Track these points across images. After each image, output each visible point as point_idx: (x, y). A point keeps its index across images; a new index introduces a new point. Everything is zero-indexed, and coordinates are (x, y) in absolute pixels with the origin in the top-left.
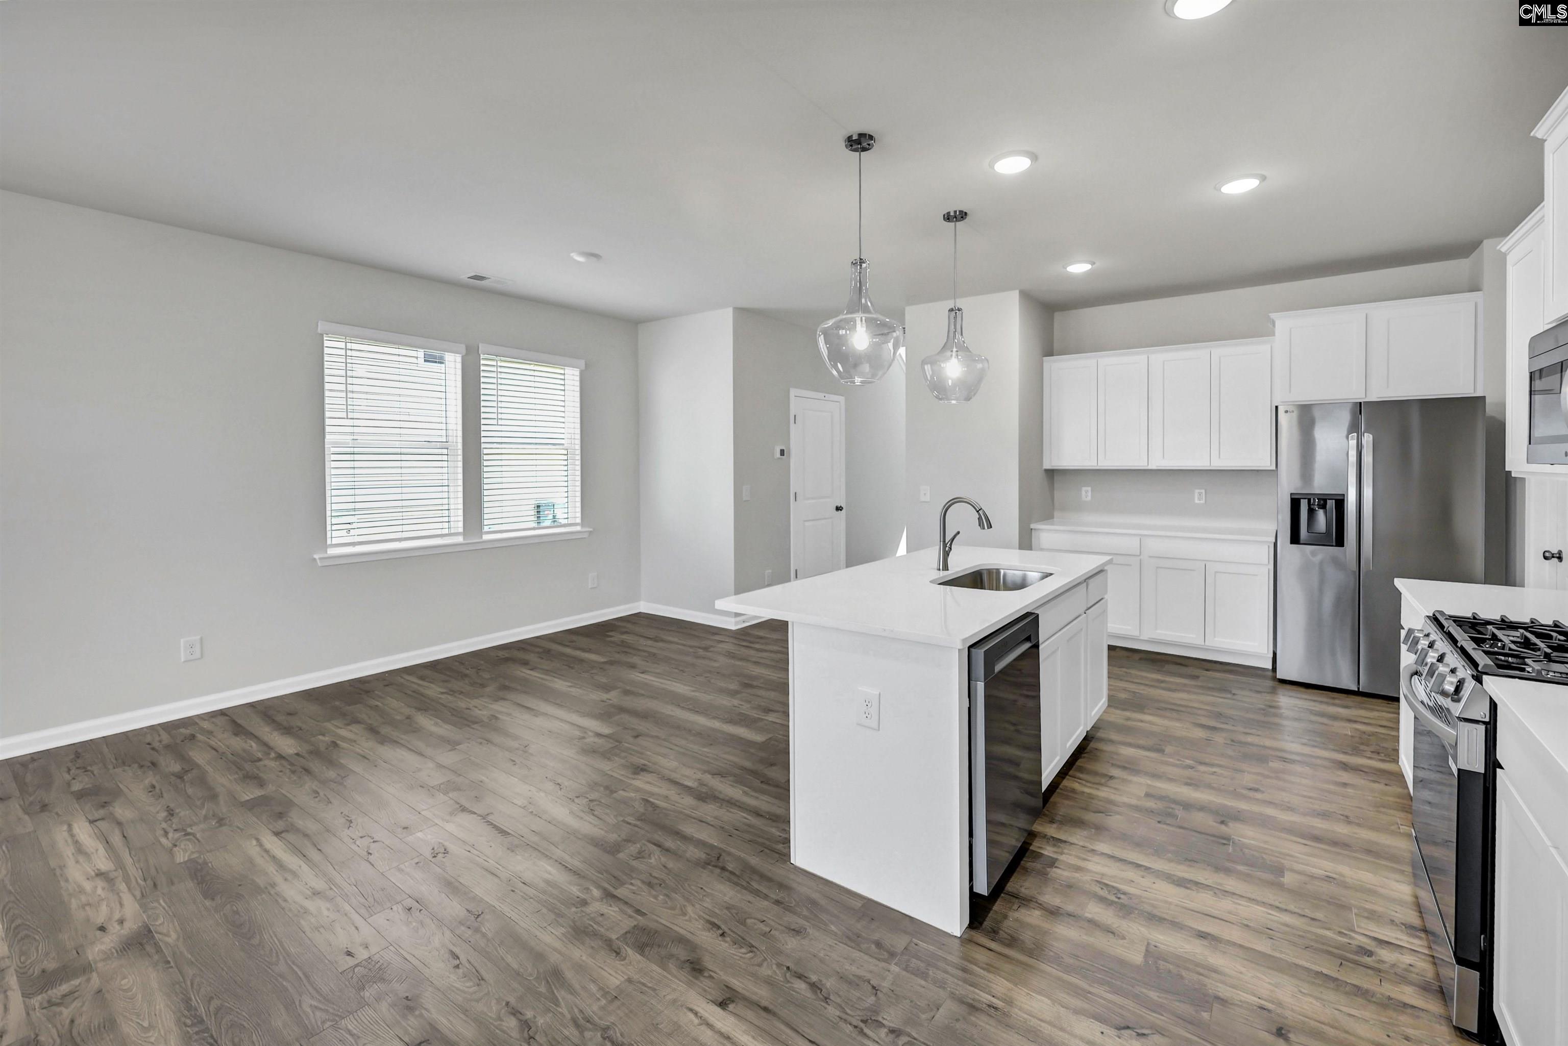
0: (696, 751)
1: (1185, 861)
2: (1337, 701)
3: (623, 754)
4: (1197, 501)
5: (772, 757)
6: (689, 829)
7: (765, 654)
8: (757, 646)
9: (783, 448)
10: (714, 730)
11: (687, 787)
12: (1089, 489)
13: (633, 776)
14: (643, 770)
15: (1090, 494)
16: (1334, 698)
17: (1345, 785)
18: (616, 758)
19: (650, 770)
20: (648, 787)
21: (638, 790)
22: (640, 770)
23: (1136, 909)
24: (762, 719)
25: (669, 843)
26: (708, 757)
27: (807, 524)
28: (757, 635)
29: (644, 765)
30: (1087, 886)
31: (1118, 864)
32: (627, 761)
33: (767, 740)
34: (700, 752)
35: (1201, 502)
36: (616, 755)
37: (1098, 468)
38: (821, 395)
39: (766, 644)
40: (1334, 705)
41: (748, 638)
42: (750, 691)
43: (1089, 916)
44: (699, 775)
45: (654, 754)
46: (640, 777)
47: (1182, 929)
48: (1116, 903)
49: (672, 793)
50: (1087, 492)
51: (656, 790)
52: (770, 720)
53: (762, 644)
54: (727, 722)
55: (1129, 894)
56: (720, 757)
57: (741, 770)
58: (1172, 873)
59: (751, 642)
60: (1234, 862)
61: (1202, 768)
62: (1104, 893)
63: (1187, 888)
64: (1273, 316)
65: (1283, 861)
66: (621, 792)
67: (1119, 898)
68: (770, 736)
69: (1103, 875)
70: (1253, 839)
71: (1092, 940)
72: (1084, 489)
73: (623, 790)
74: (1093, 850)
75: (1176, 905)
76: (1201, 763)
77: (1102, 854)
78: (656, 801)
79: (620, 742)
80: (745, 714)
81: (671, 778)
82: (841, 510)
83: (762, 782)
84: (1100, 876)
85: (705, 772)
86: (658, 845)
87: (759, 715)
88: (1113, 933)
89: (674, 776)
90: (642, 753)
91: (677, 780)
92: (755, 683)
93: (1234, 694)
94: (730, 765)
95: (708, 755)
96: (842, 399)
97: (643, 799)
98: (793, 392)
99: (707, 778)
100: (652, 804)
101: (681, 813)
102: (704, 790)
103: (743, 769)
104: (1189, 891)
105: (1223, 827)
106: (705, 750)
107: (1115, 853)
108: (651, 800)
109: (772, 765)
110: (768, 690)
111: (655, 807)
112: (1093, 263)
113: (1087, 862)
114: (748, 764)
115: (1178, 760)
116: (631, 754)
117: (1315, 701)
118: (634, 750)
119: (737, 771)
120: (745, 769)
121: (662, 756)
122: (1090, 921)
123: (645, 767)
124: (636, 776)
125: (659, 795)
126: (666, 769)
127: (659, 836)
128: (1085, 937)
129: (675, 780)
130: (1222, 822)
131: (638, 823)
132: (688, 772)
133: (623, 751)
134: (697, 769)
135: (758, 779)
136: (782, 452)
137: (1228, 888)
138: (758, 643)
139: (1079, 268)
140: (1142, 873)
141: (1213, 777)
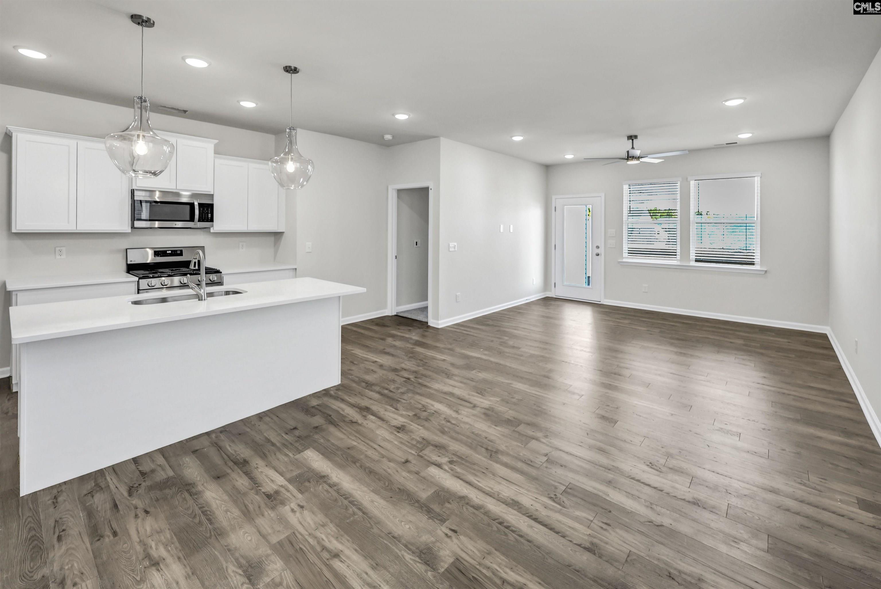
0: (363, 443)
3: (414, 442)
6: (376, 396)
11: (374, 416)
13: (405, 424)
14: (398, 428)
18: (418, 439)
19: (394, 428)
20: (396, 416)
21: (402, 415)
22: (400, 429)
25: (386, 392)
26: (356, 436)
29: (399, 432)
32: (411, 436)
34: (360, 441)
36: (418, 442)
44: (365, 423)
45: (392, 442)
46: (401, 423)
49: (382, 412)
51: (392, 415)
57: (338, 425)
66: (411, 415)
73: (409, 416)
78: (391, 409)
79: (419, 455)
81: (382, 422)
85: (360, 425)
86: (391, 391)
89: (380, 423)
90: (401, 443)
91: (379, 420)
94: (343, 429)
97: (398, 410)
99: (360, 420)
100: (393, 408)
101: (379, 402)
102: (365, 413)
108: (394, 410)
111: (392, 406)
116: (408, 442)
118: (407, 446)
119: (341, 424)
121: (387, 439)
123: (398, 430)
124: (403, 424)
125: (390, 412)
126: (384, 428)
127: (391, 394)
129: (380, 420)
131: (400, 399)
132: (371, 425)
133: (414, 445)
134: (365, 427)
135: (332, 418)
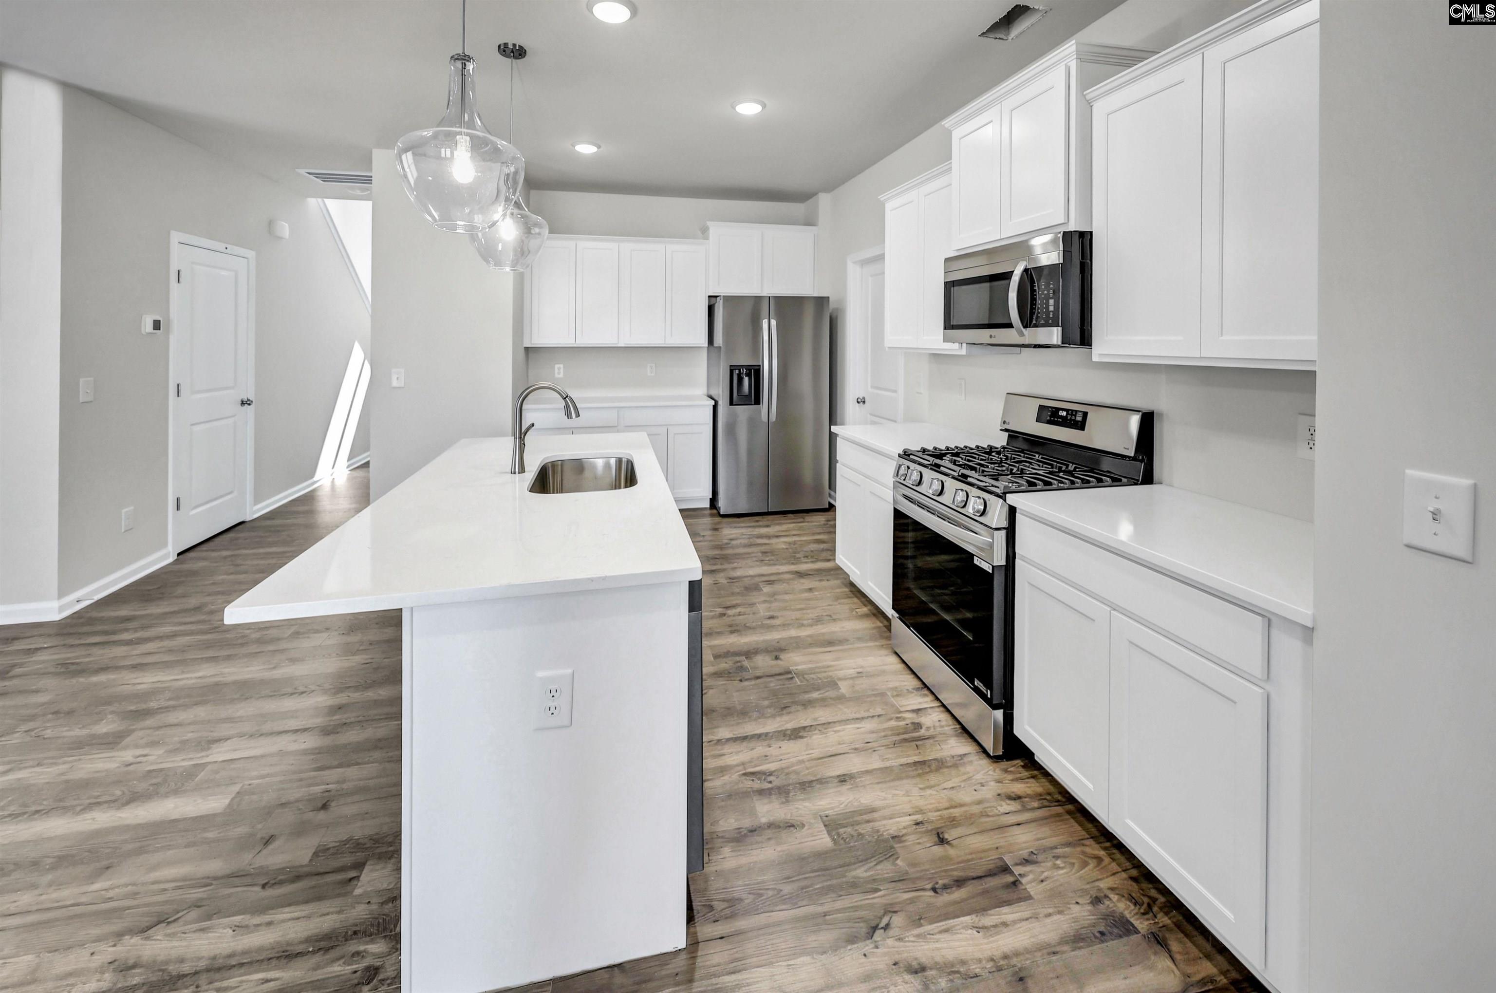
1: (782, 710)
2: (760, 523)
4: (649, 374)
5: (260, 826)
7: (151, 646)
8: (126, 636)
9: (158, 318)
10: (97, 833)
12: (561, 366)
15: (562, 371)
16: (757, 521)
17: (810, 590)
23: (789, 785)
24: (204, 765)
27: (196, 428)
28: (117, 617)
30: (741, 785)
31: (745, 744)
33: (233, 799)
35: (653, 374)
37: (575, 346)
38: (220, 246)
39: (144, 628)
40: (760, 526)
41: (99, 628)
42: (150, 722)
43: (764, 820)
47: (827, 782)
48: (772, 789)
50: (559, 369)
52: (220, 759)
53: (136, 630)
54: (128, 803)
55: (774, 771)
56: (143, 884)
58: (784, 728)
59: (106, 633)
60: (806, 692)
61: (730, 612)
62: (757, 785)
63: (802, 737)
64: (709, 223)
65: (830, 674)
67: (770, 782)
68: (236, 788)
69: (743, 764)
70: (804, 663)
71: (785, 847)
72: (557, 366)
74: (719, 741)
75: (808, 761)
76: (727, 608)
77: (728, 740)
80: (161, 770)
82: (249, 404)
83: (264, 886)
84: (741, 768)
87: (191, 759)
88: (793, 826)
92: (153, 705)
93: (703, 536)
95: (110, 894)
96: (251, 254)
98: (176, 237)
103: (207, 881)
104: (805, 740)
105: (779, 662)
106: (96, 886)
107: (735, 733)
109: (268, 841)
110: (186, 707)
112: (599, 147)
113: (723, 757)
114: (215, 867)
115: (711, 611)
117: (750, 527)
120: (216, 878)
122: (770, 825)
128: (779, 849)
130: (777, 658)
136: (157, 325)
137: (823, 720)
138: (126, 630)
139: (586, 149)
140: (766, 743)
141: (741, 617)
